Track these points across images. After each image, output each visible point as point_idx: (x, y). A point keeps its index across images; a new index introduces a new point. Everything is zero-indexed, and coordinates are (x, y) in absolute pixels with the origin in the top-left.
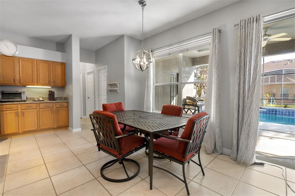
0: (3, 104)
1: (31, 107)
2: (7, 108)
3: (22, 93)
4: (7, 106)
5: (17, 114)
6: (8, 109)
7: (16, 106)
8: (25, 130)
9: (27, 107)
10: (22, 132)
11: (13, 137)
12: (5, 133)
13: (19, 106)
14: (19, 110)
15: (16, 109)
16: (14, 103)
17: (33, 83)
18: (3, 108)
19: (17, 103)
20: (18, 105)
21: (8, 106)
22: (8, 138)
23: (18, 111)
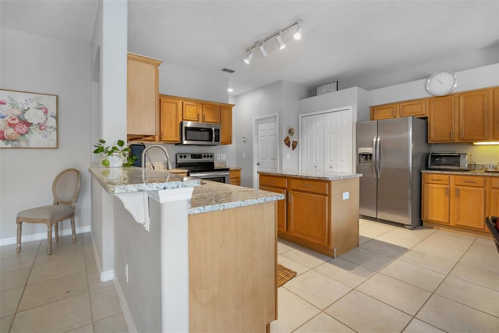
0: (429, 173)
1: (473, 182)
2: (433, 180)
3: (462, 156)
4: (434, 175)
5: (448, 192)
6: (434, 182)
7: (446, 177)
8: (460, 223)
9: (466, 182)
10: (454, 225)
11: (440, 228)
12: (429, 219)
13: (452, 178)
14: (452, 186)
15: (447, 183)
16: (444, 172)
17: (484, 136)
18: (428, 178)
19: (448, 172)
20: (449, 177)
21: (435, 177)
22: (434, 227)
23: (449, 187)
